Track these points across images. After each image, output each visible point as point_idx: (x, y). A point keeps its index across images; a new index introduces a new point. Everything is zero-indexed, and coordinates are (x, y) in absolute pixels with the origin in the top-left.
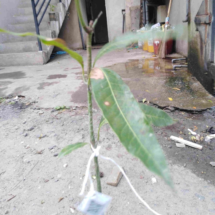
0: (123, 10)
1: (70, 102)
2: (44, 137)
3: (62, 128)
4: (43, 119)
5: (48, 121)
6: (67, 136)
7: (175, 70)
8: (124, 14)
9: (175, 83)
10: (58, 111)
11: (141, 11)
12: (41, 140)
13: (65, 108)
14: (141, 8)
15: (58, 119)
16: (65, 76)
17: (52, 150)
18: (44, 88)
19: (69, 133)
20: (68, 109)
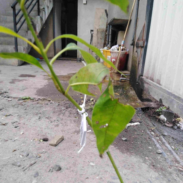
0: (92, 31)
1: (35, 95)
2: (9, 115)
3: (25, 111)
4: (11, 104)
5: (14, 106)
6: (27, 116)
7: (121, 81)
8: (92, 34)
9: (118, 90)
10: (24, 100)
11: (106, 33)
12: (6, 117)
13: (29, 98)
14: (106, 30)
15: (22, 105)
16: (34, 76)
17: (14, 124)
18: (15, 83)
19: (30, 115)
20: (32, 99)
